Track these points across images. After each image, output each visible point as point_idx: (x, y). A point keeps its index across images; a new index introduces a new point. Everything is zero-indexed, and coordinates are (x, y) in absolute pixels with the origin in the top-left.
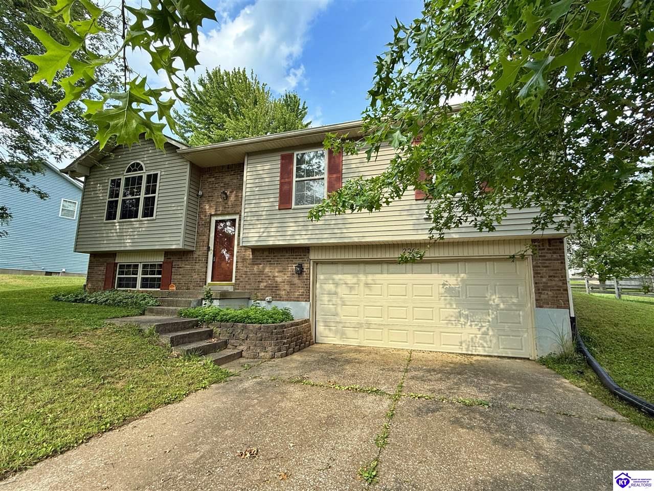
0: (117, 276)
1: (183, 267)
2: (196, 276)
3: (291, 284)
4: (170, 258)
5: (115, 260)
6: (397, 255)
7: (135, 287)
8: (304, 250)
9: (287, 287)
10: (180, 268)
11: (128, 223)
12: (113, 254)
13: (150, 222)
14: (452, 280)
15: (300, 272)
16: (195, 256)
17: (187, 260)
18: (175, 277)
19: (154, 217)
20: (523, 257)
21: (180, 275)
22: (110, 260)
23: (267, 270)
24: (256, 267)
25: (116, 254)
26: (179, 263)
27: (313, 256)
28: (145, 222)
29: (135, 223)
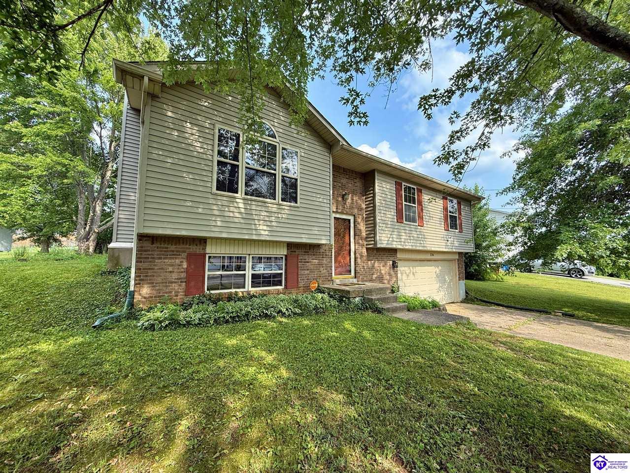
0: (207, 273)
1: (310, 262)
2: (325, 271)
3: (390, 275)
4: (295, 252)
5: (204, 249)
6: (429, 257)
7: (244, 287)
8: (394, 251)
9: (388, 277)
10: (308, 262)
11: (260, 204)
12: (203, 241)
13: (292, 209)
14: (438, 270)
15: (394, 265)
16: (322, 250)
17: (314, 255)
18: (303, 272)
19: (298, 205)
20: (455, 260)
21: (308, 270)
22: (196, 249)
23: (376, 264)
24: (369, 262)
25: (206, 240)
26: (306, 257)
27: (399, 255)
28: (286, 208)
29: (270, 205)
